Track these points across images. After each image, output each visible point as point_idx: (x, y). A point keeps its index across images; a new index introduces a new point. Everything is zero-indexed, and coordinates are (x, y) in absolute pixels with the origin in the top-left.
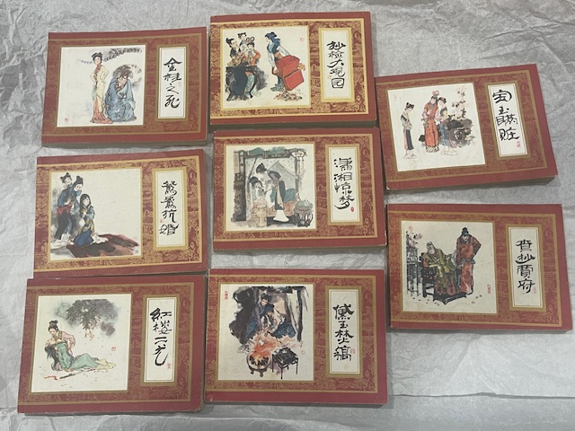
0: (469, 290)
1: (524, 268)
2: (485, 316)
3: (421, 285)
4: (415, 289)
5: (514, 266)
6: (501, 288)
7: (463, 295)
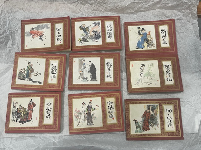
0: (30, 119)
1: (48, 111)
2: (35, 127)
3: (16, 118)
4: (14, 120)
5: (45, 111)
6: (41, 118)
7: (29, 121)
